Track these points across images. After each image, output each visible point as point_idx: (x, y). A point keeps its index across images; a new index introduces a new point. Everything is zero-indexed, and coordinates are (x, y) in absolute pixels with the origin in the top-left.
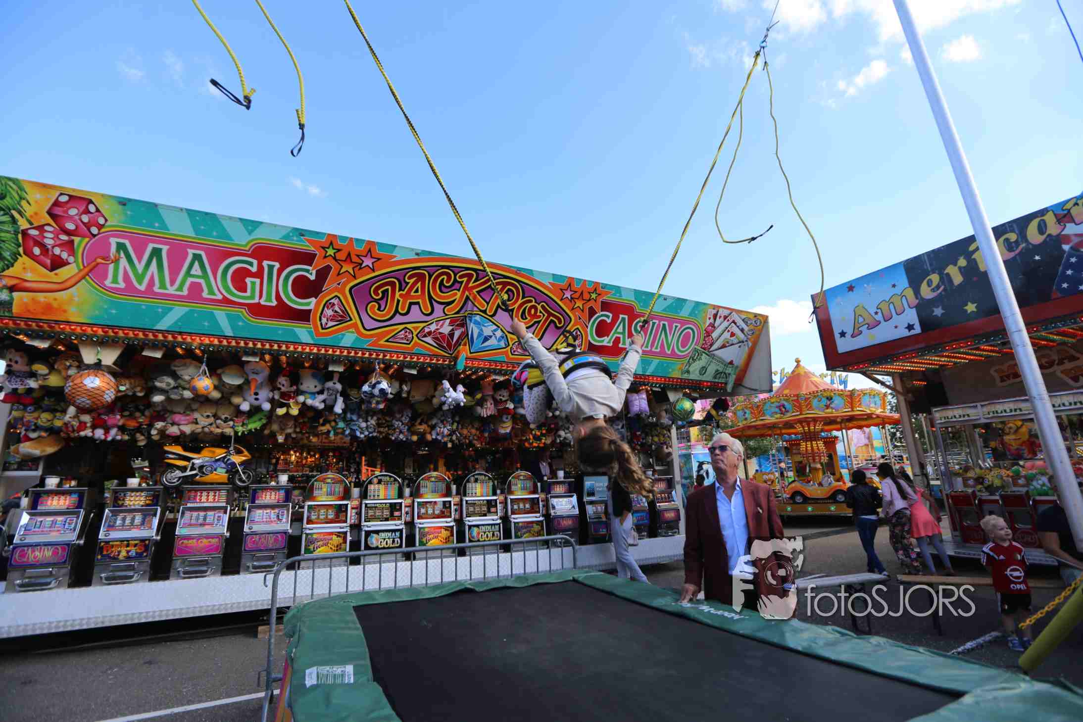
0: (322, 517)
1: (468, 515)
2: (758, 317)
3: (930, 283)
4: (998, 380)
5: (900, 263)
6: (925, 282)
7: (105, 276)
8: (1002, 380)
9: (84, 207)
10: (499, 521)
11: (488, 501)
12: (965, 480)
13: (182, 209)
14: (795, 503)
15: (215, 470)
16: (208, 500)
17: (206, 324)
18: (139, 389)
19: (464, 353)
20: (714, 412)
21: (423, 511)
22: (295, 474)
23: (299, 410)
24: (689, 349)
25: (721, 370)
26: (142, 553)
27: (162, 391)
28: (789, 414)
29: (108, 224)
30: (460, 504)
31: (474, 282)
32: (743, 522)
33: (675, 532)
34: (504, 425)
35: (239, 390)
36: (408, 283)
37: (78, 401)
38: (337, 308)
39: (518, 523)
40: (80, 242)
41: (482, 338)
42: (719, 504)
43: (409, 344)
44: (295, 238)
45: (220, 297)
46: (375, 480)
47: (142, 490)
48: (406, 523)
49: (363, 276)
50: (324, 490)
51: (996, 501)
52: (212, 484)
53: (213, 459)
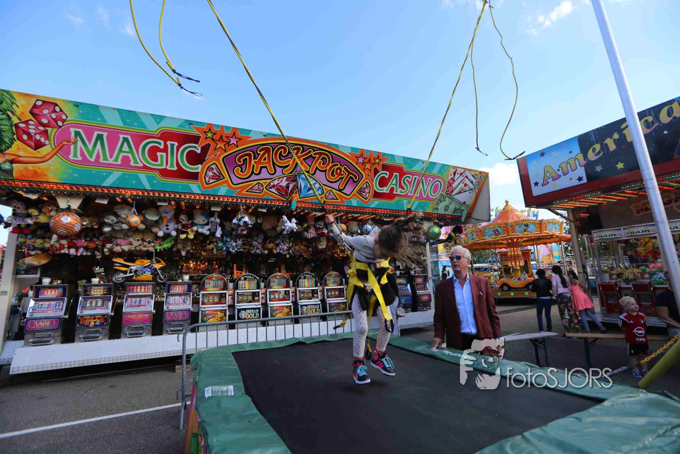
0: (211, 301)
1: (300, 299)
2: (482, 174)
3: (594, 150)
4: (635, 211)
5: (576, 137)
6: (591, 150)
7: (69, 154)
8: (638, 213)
9: (52, 109)
10: (319, 302)
11: (312, 290)
12: (611, 276)
13: (114, 109)
14: (503, 290)
15: (145, 273)
16: (141, 291)
17: (134, 182)
18: (94, 224)
19: (296, 198)
20: (453, 234)
21: (272, 296)
22: (193, 275)
23: (194, 235)
24: (438, 194)
25: (458, 207)
26: (103, 323)
27: (109, 225)
28: (500, 236)
29: (68, 119)
30: (295, 292)
31: (301, 153)
32: (471, 301)
33: (428, 309)
34: (322, 243)
35: (156, 223)
36: (259, 154)
37: (59, 231)
38: (215, 171)
39: (331, 303)
40: (51, 132)
41: (307, 189)
42: (456, 290)
43: (261, 193)
44: (187, 127)
45: (141, 165)
46: (243, 278)
47: (101, 285)
48: (262, 304)
49: (230, 150)
50: (212, 284)
51: (630, 288)
52: (143, 281)
53: (143, 266)
